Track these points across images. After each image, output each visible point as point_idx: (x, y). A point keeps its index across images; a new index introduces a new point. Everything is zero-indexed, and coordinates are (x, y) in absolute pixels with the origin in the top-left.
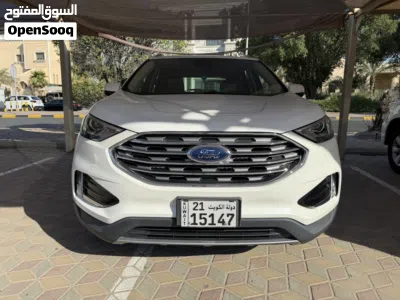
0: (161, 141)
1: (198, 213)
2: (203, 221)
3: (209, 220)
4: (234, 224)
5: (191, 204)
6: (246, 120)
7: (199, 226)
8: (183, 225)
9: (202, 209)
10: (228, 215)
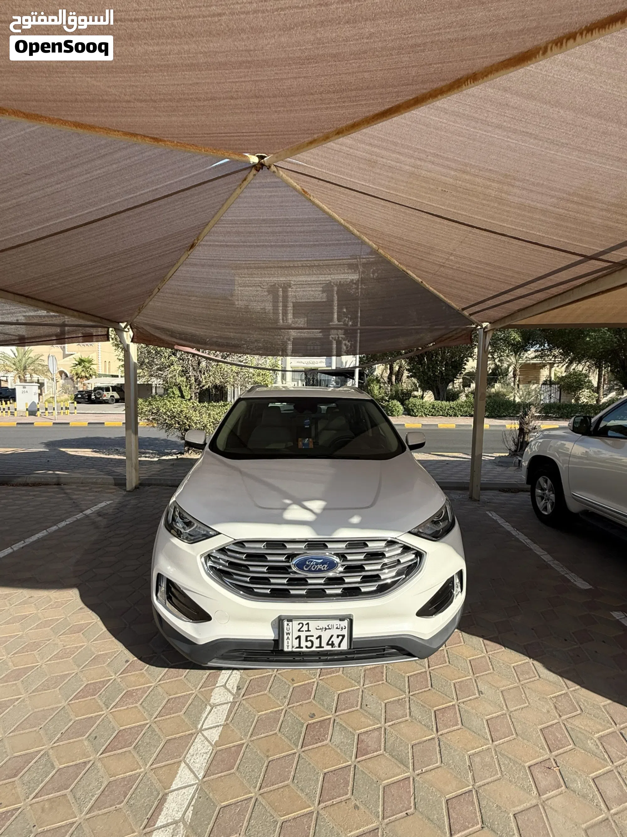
0: (260, 549)
1: (303, 635)
2: (309, 644)
3: (316, 643)
4: (344, 646)
5: (295, 625)
6: (356, 520)
7: (305, 649)
8: (286, 649)
9: (308, 631)
10: (338, 636)
